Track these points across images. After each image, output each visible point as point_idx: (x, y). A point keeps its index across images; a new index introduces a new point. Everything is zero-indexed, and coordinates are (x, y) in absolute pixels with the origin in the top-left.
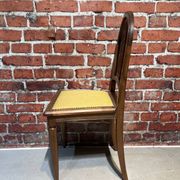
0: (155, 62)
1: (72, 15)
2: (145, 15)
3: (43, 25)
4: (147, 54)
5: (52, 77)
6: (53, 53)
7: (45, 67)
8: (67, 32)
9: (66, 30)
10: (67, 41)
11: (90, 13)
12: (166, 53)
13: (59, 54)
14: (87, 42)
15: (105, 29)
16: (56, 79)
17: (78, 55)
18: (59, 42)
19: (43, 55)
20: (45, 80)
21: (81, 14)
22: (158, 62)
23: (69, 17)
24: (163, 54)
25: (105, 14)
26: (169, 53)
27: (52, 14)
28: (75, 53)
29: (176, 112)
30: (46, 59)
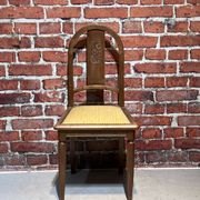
0: (132, 71)
1: (38, 21)
2: (118, 20)
3: (6, 32)
5: (16, 88)
6: (18, 63)
7: (7, 77)
8: (32, 39)
9: (32, 38)
10: (33, 49)
11: (57, 20)
12: (144, 61)
13: (24, 63)
14: (55, 49)
16: (20, 92)
17: (46, 63)
18: (24, 50)
19: (6, 64)
20: (8, 92)
21: (48, 20)
22: (136, 71)
23: (35, 24)
24: (141, 62)
25: (73, 20)
26: (148, 61)
27: (16, 21)
28: (42, 62)
29: (161, 128)
30: (9, 68)
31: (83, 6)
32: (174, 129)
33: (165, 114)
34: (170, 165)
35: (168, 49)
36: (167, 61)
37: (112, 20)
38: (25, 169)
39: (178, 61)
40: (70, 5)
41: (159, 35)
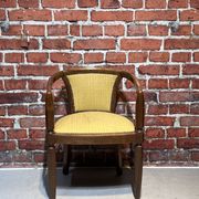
0: (137, 73)
1: (46, 24)
2: (123, 23)
3: (15, 34)
4: (127, 63)
5: (24, 88)
6: (26, 63)
7: (16, 77)
8: (40, 41)
9: (40, 39)
10: (41, 50)
11: (64, 23)
12: (148, 63)
13: (32, 64)
14: (62, 51)
15: (81, 38)
16: (28, 91)
17: (53, 64)
18: (33, 51)
19: (15, 65)
20: (16, 91)
21: (55, 23)
22: (140, 72)
23: (43, 26)
24: (145, 64)
25: (80, 23)
26: (152, 63)
27: (25, 23)
28: (49, 63)
29: (164, 128)
30: (18, 68)
31: (89, 10)
32: (177, 129)
33: (168, 115)
34: (173, 164)
35: (171, 52)
36: (170, 63)
37: (117, 23)
38: (33, 165)
39: (181, 64)
40: (77, 8)
41: (163, 38)
